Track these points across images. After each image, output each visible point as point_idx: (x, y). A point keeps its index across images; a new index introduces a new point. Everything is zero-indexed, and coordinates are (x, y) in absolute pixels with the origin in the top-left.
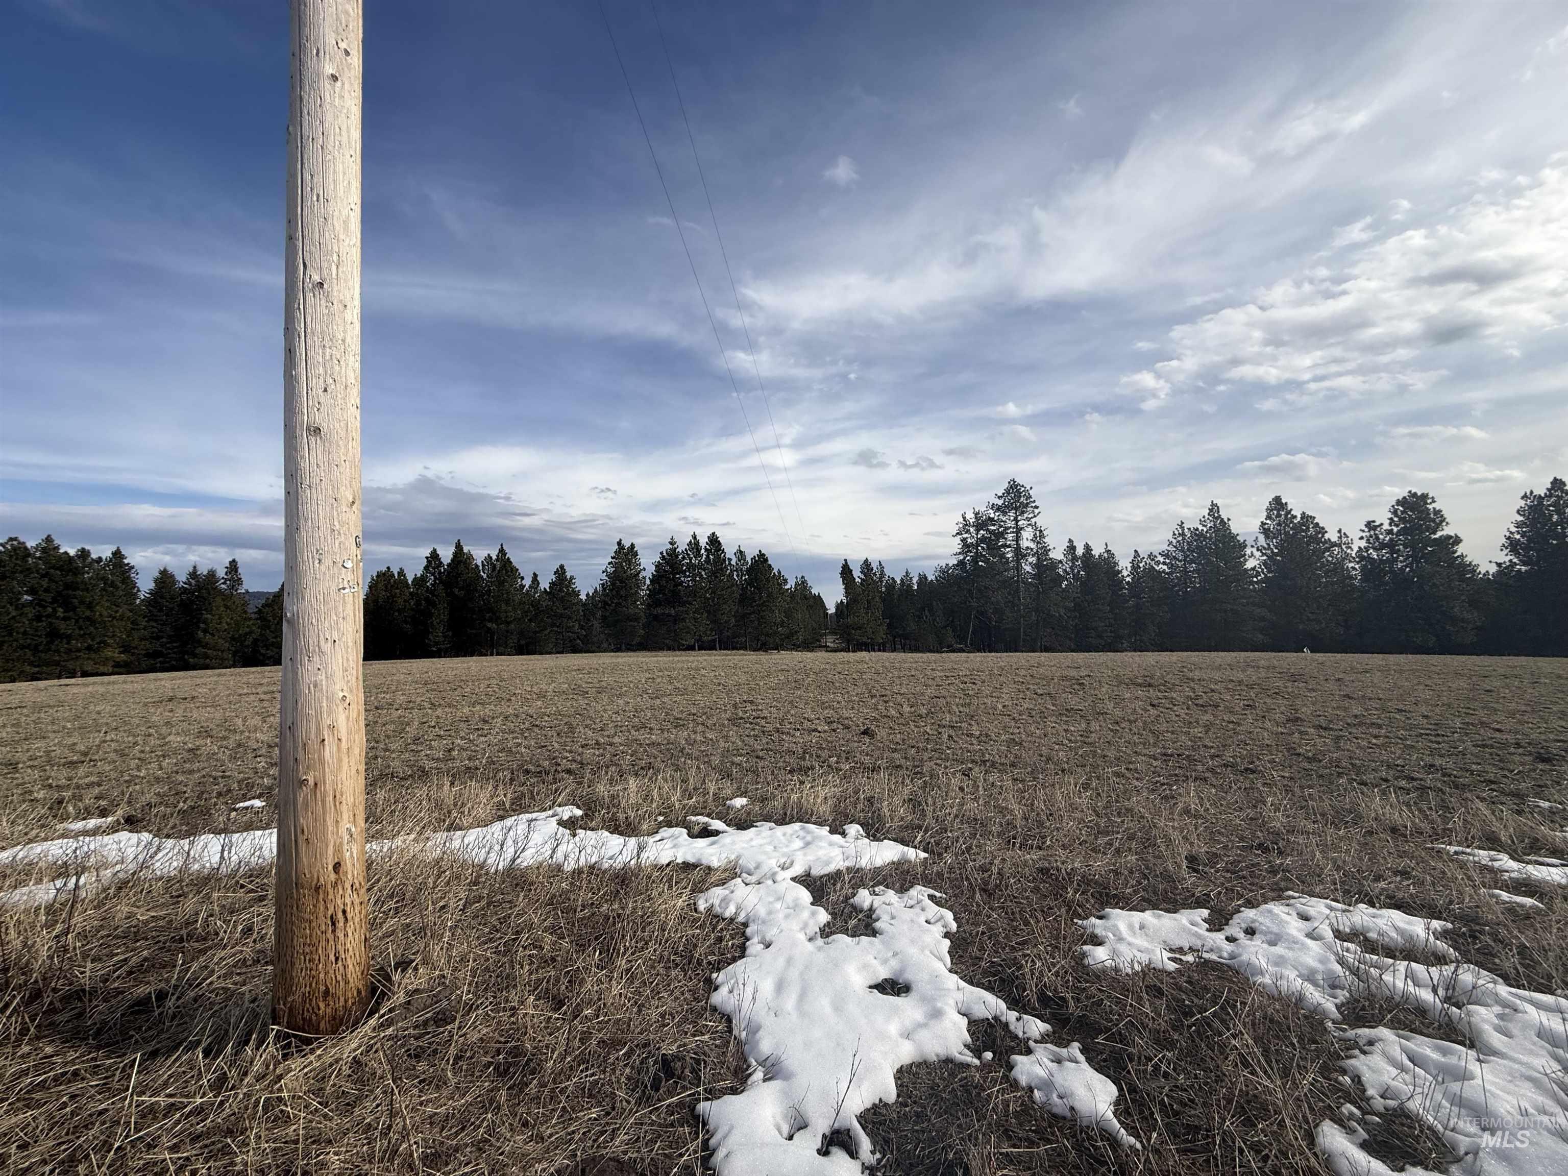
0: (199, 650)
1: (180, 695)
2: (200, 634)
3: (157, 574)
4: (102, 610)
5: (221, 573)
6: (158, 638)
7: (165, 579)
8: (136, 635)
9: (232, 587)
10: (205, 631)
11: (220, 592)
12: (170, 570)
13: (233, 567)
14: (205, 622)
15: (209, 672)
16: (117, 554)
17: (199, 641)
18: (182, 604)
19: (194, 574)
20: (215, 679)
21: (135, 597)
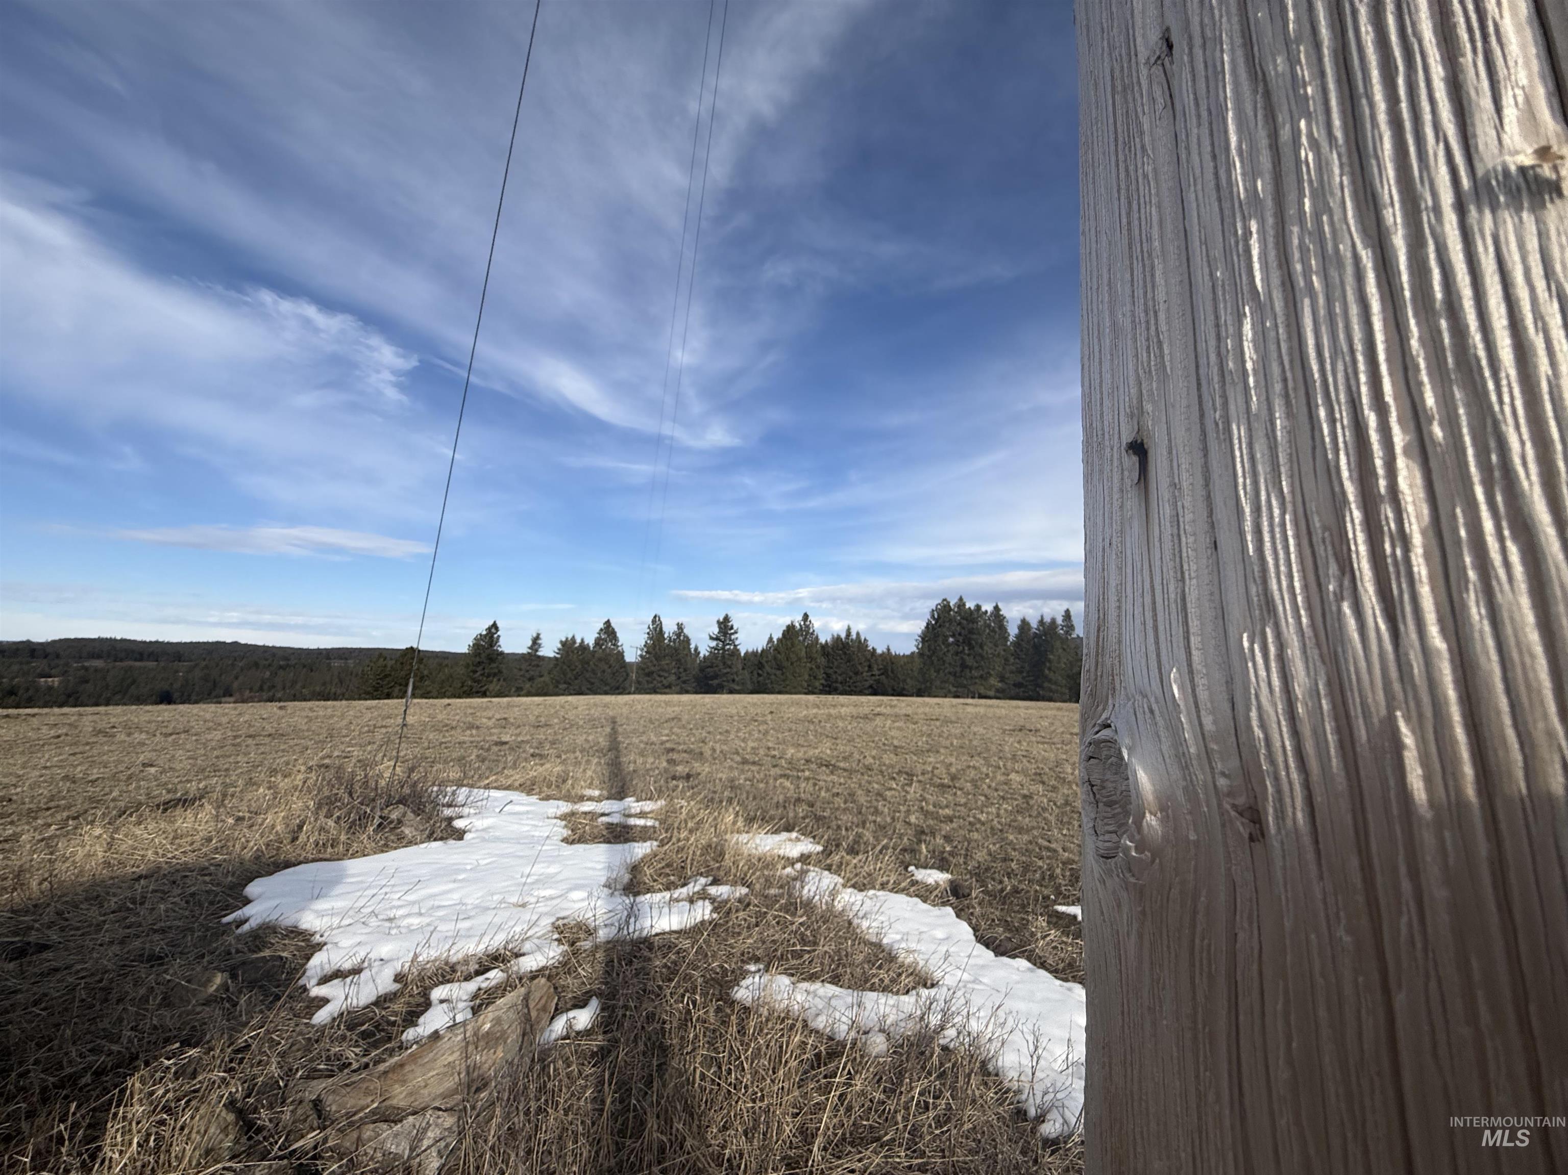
0: (1046, 685)
1: (1028, 726)
2: (1047, 672)
3: (1019, 622)
4: (988, 649)
5: (1059, 621)
6: (1021, 672)
7: (1024, 625)
8: (1007, 668)
9: (1067, 633)
10: (1050, 669)
11: (1059, 636)
12: (1027, 619)
13: (1067, 615)
14: (1050, 661)
15: (1052, 704)
16: (997, 608)
17: (1046, 677)
18: (1036, 647)
19: (1041, 622)
20: (1054, 712)
21: (1006, 639)
